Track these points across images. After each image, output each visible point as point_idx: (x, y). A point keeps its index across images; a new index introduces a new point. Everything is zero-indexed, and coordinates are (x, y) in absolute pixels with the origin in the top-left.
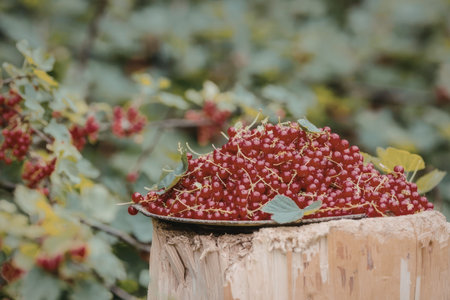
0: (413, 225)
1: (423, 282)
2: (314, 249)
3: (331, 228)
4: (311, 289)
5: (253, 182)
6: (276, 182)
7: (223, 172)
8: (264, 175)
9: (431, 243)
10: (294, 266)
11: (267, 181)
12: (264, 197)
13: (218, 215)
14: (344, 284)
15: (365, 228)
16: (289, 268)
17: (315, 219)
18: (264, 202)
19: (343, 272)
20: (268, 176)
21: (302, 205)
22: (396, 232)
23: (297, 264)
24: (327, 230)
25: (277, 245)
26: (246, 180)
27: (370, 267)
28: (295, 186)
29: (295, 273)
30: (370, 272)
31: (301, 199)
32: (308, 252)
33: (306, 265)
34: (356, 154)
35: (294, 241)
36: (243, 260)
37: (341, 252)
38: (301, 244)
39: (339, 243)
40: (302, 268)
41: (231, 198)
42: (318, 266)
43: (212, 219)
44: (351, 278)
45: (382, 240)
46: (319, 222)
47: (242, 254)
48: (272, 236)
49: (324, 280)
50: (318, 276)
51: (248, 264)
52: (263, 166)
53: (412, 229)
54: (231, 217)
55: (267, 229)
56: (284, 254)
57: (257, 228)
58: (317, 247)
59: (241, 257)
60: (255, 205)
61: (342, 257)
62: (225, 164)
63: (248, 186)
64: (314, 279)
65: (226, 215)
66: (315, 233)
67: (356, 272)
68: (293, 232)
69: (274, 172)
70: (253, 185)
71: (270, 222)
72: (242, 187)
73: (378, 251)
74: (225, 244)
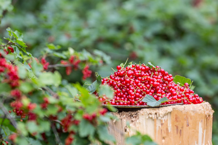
0: (203, 107)
1: (206, 132)
2: (165, 118)
3: (173, 109)
4: (164, 135)
5: (135, 89)
6: (145, 89)
7: (119, 85)
8: (139, 86)
9: (209, 116)
10: (157, 125)
11: (141, 88)
12: (141, 96)
13: (122, 103)
14: (177, 133)
15: (186, 109)
16: (155, 125)
17: (165, 105)
18: (141, 98)
19: (177, 128)
20: (141, 87)
21: (157, 99)
22: (198, 111)
23: (158, 124)
24: (172, 110)
25: (150, 116)
26: (132, 88)
27: (188, 125)
28: (152, 91)
29: (157, 128)
30: (188, 128)
31: (155, 96)
32: (163, 119)
33: (162, 124)
34: (172, 78)
35: (158, 114)
36: (134, 123)
37: (177, 119)
38: (161, 115)
39: (176, 115)
40: (160, 126)
41: (125, 96)
42: (167, 125)
43: (119, 105)
44: (181, 130)
45: (192, 114)
46: (166, 106)
47: (133, 120)
48: (148, 112)
49: (169, 131)
50: (167, 130)
51: (136, 124)
52: (138, 82)
53: (203, 109)
54: (128, 104)
55: (145, 109)
56: (153, 120)
57: (140, 109)
58: (167, 117)
59: (132, 121)
60: (137, 99)
61: (177, 122)
62: (119, 81)
63: (133, 91)
64: (165, 131)
65: (125, 103)
66: (167, 111)
67: (182, 128)
68: (157, 110)
69: (143, 85)
70: (135, 90)
71: (146, 106)
72: (131, 91)
73: (191, 119)
74: (125, 116)
